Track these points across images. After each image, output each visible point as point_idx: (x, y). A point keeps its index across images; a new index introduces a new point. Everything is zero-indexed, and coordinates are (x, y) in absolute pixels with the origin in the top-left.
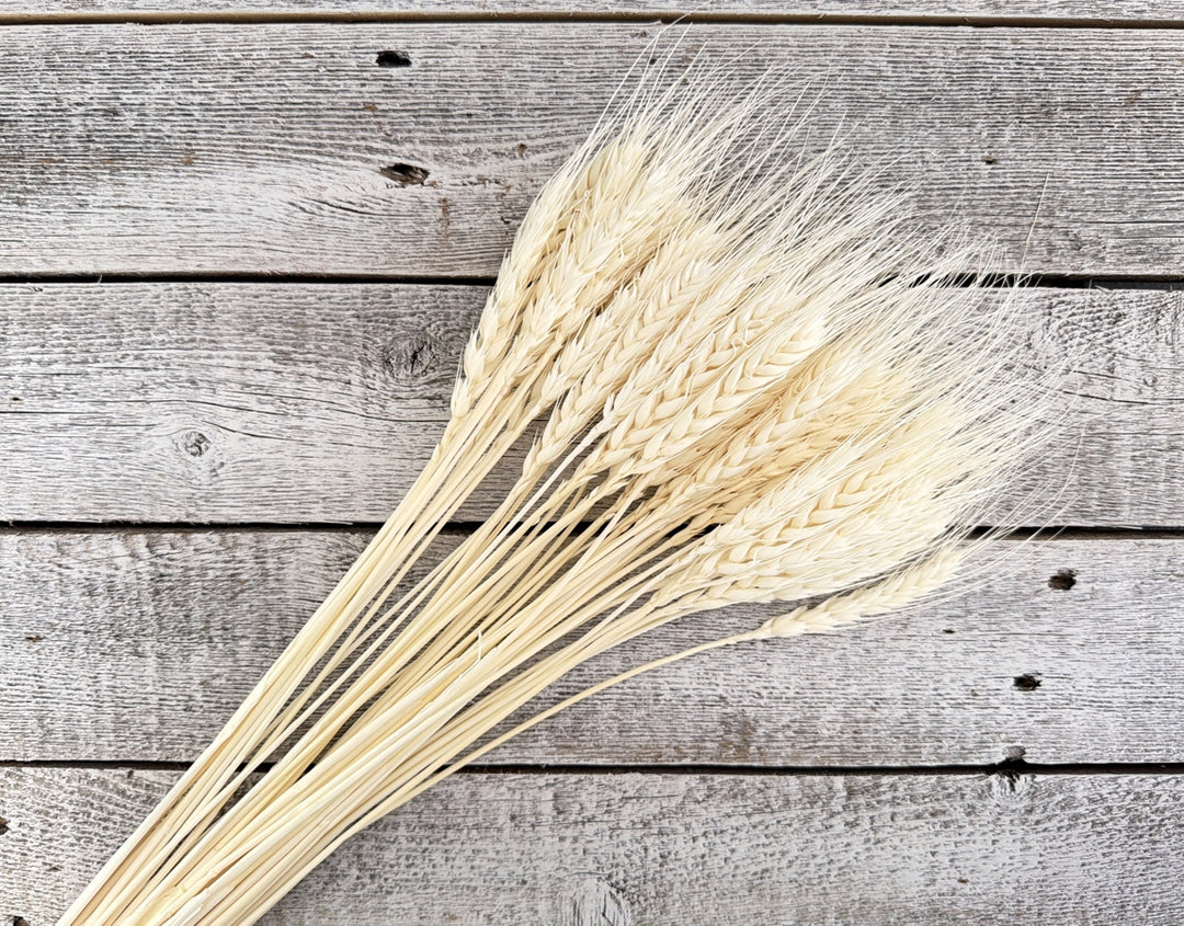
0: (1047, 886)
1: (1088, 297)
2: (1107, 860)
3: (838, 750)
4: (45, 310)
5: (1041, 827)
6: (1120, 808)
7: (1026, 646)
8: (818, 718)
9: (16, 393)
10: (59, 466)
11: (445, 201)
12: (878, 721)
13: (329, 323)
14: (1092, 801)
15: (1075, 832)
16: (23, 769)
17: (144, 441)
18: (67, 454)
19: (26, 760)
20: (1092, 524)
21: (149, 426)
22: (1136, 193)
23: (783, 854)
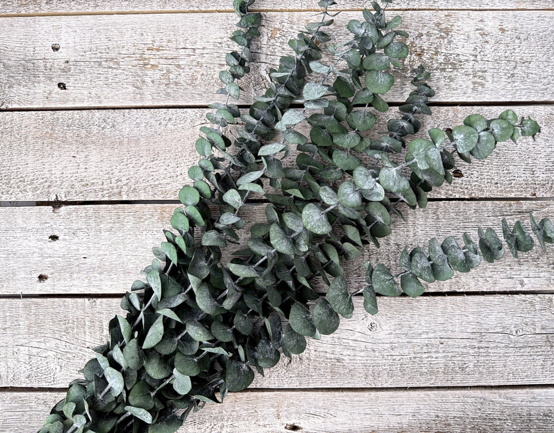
0: (41, 155)
1: (40, 384)
2: (18, 166)
3: (126, 211)
4: (429, 377)
5: (45, 180)
6: (14, 188)
7: (55, 252)
8: (134, 223)
9: (441, 346)
10: (426, 318)
11: (279, 418)
12: (110, 223)
13: (322, 373)
14: (25, 190)
15: (31, 178)
16: (445, 197)
17: (393, 328)
18: (423, 323)
19: (444, 202)
20: (33, 299)
21: (391, 334)
22: (25, 422)
23: (146, 168)
